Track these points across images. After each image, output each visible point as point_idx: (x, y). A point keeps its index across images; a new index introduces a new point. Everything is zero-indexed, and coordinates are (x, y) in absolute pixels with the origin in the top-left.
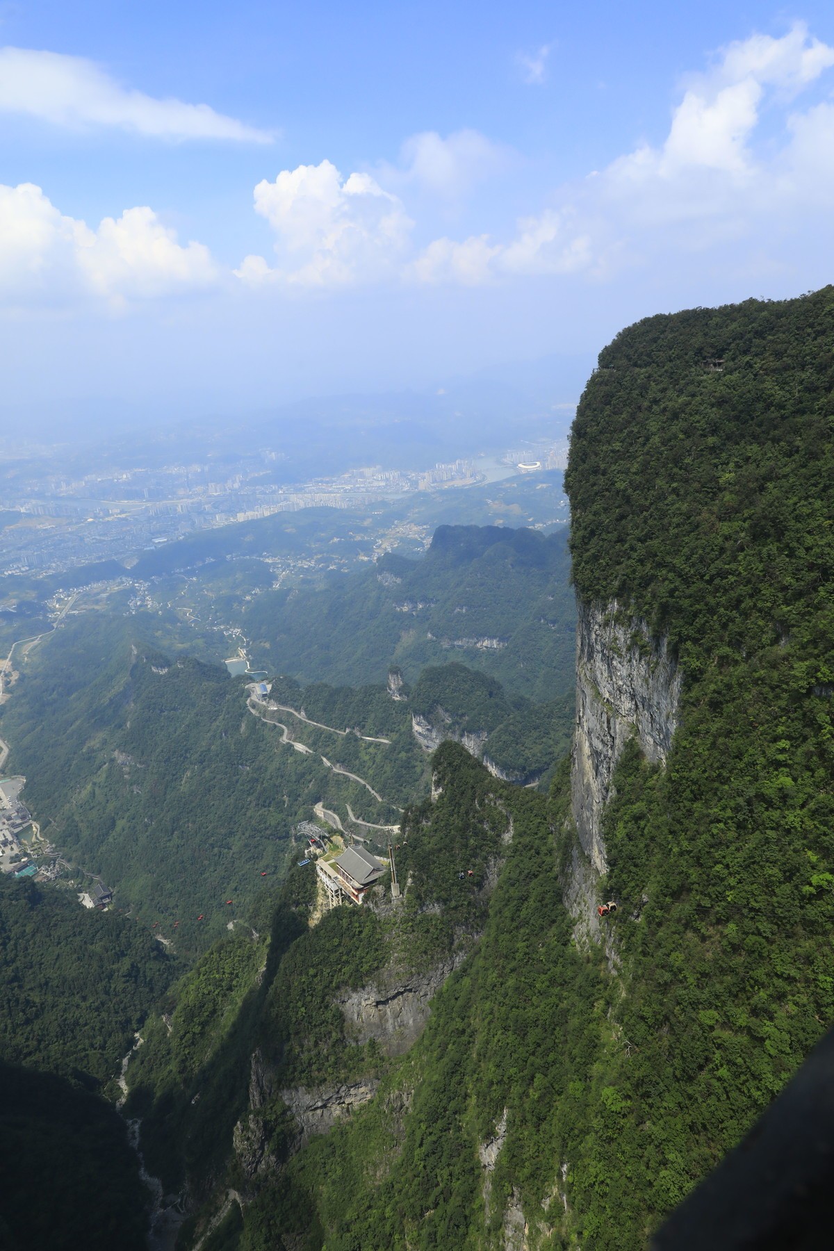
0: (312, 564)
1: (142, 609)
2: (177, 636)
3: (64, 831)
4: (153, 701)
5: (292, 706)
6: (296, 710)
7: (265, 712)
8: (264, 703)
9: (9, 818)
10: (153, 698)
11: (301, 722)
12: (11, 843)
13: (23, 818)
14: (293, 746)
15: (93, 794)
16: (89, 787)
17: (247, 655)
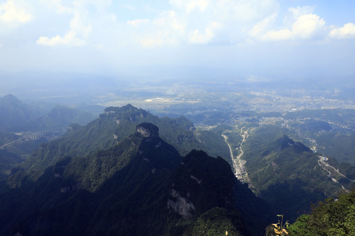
0: (346, 127)
1: (285, 127)
2: (294, 137)
3: (254, 178)
4: (287, 152)
5: (334, 167)
6: (335, 169)
7: (324, 166)
8: (324, 163)
9: (241, 170)
10: (287, 151)
11: (336, 172)
12: (240, 175)
13: (244, 171)
14: (332, 179)
15: (264, 171)
16: (263, 169)
17: (316, 149)
